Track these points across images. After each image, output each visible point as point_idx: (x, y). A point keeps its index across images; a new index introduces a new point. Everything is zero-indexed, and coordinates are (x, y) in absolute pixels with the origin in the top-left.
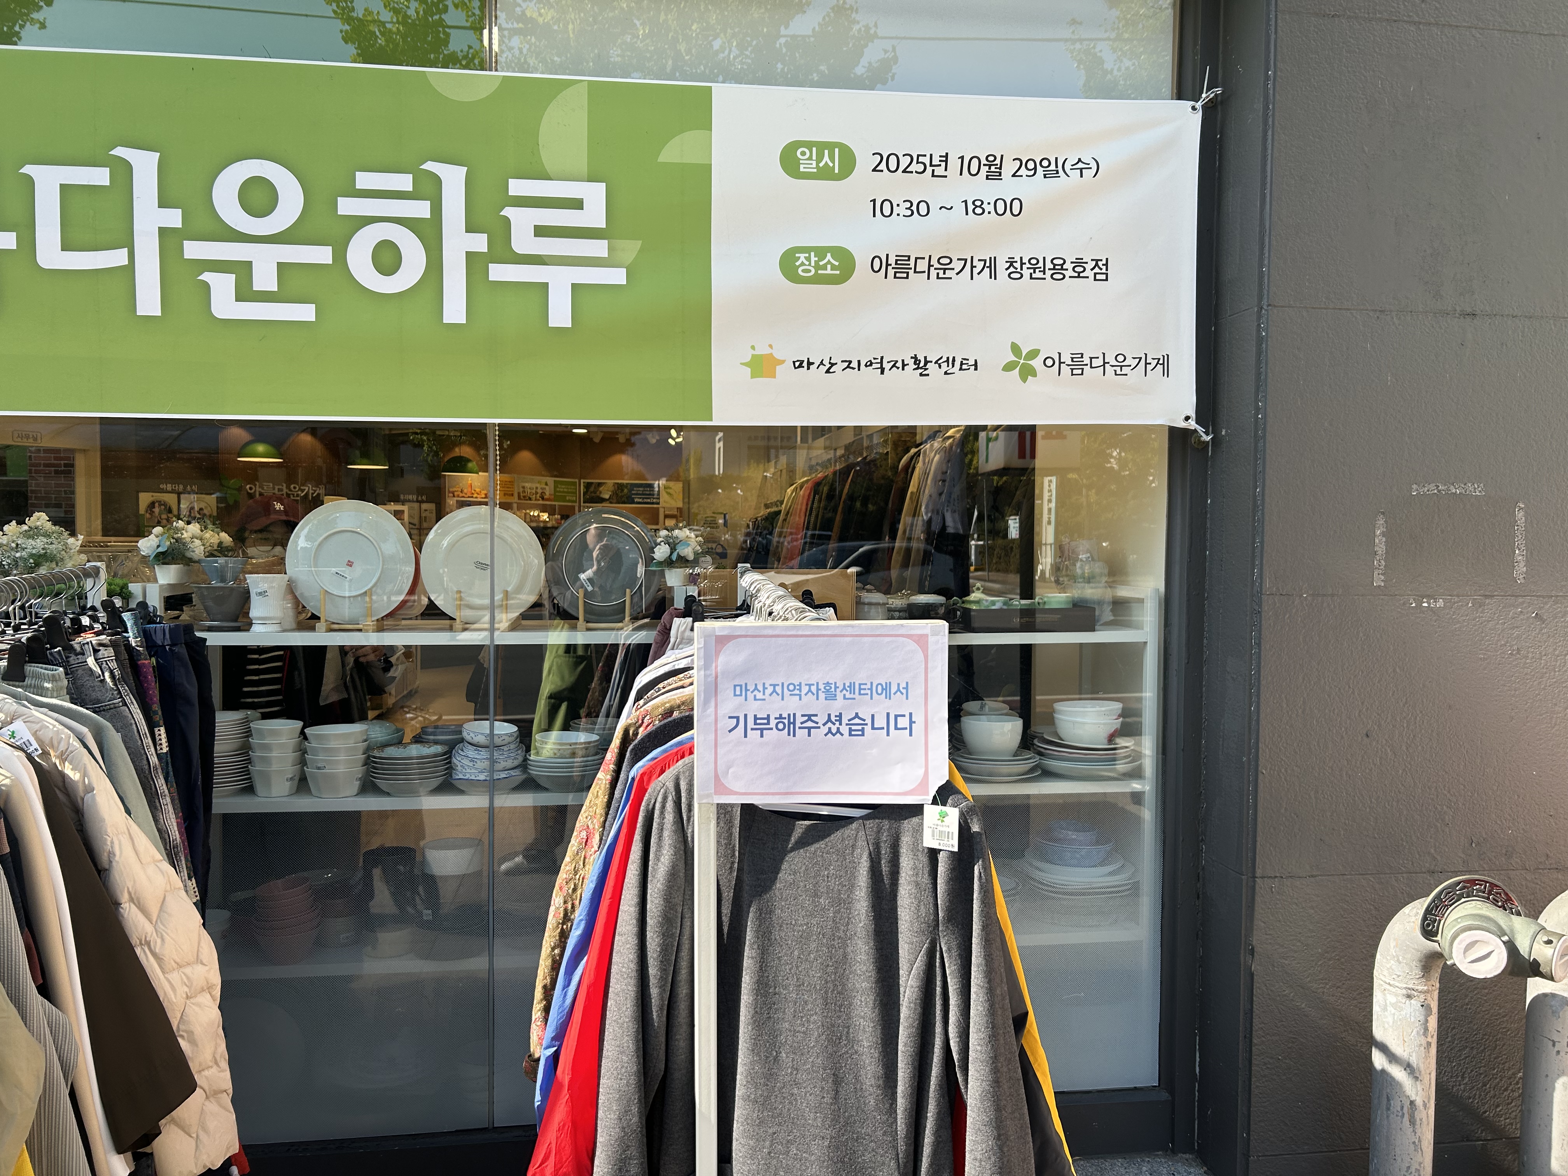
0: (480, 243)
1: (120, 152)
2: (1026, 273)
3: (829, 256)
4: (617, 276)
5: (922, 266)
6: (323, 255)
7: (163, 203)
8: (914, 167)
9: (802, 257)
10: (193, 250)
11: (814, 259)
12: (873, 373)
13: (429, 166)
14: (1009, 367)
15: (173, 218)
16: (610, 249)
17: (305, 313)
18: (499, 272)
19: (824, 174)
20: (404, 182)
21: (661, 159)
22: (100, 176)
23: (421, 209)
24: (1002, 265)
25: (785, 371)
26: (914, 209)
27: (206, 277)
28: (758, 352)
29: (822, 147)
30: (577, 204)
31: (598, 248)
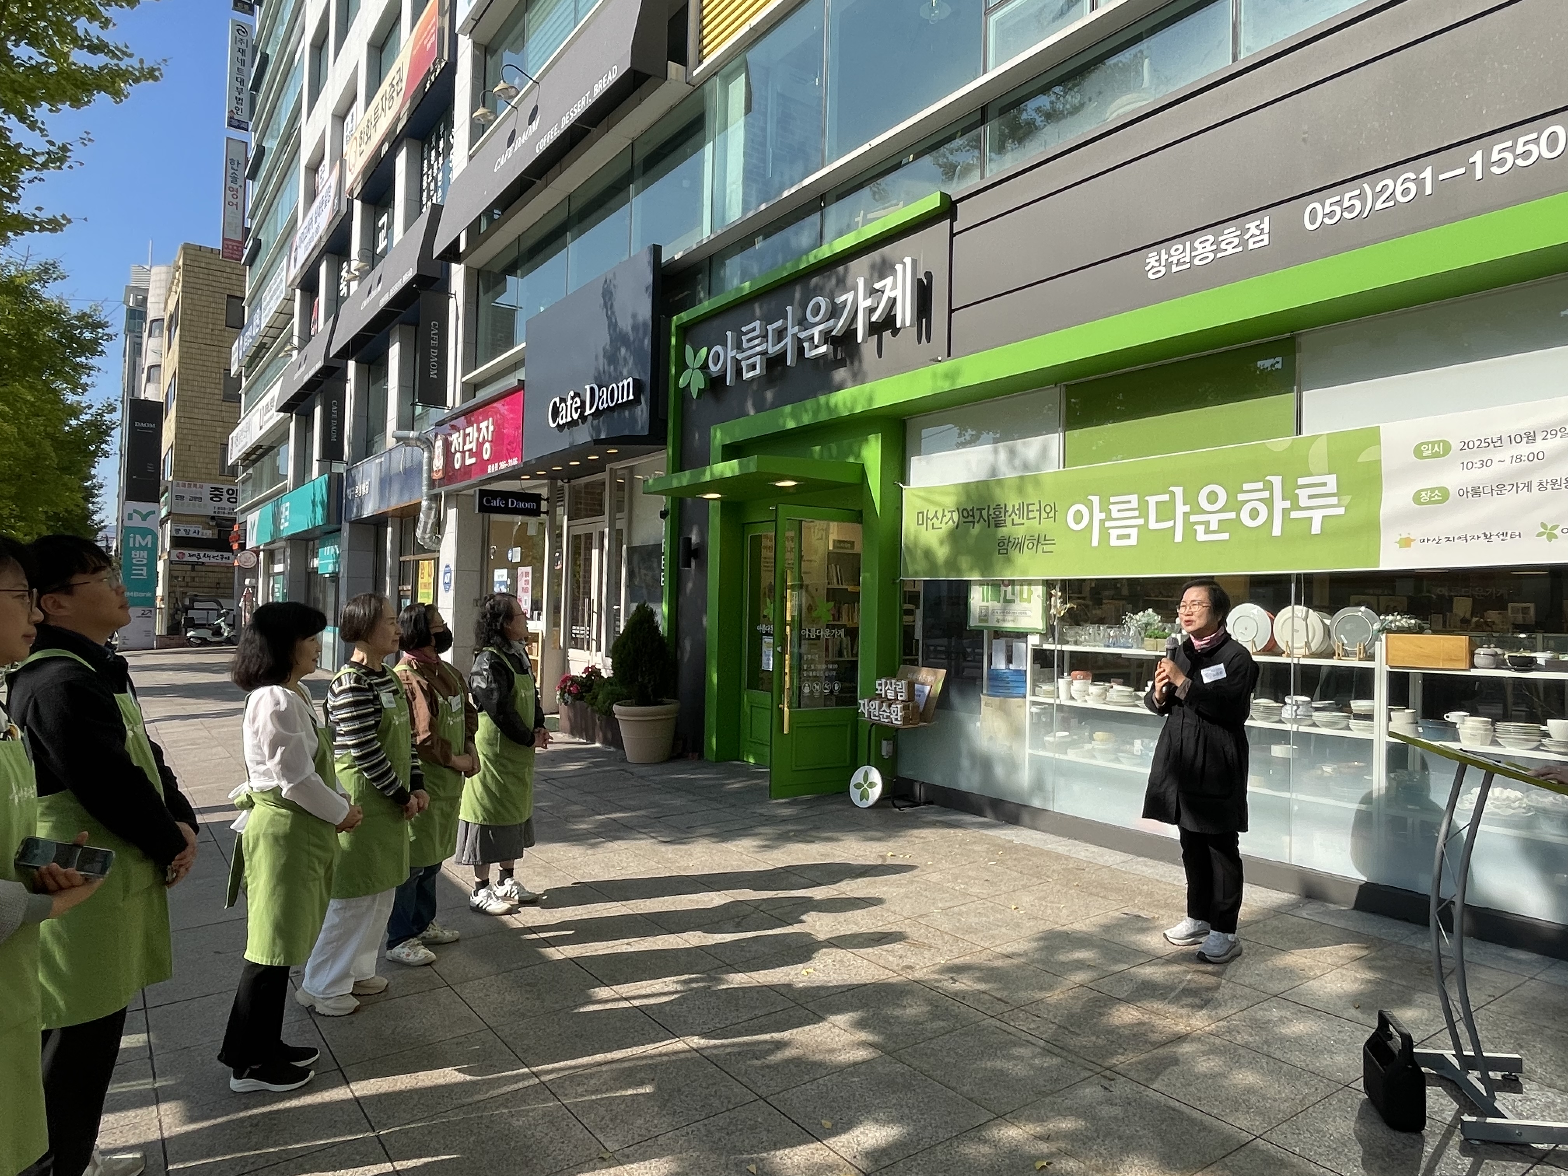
0: (1287, 504)
1: (1172, 489)
3: (1437, 492)
4: (1341, 511)
5: (1487, 490)
6: (1233, 515)
7: (1184, 504)
8: (1483, 445)
9: (1424, 493)
10: (1193, 518)
11: (1429, 494)
12: (1461, 542)
13: (1268, 478)
14: (1540, 535)
15: (1187, 509)
16: (1338, 500)
17: (1225, 536)
18: (1294, 515)
19: (1436, 455)
20: (1260, 485)
21: (1359, 460)
22: (1166, 497)
23: (1266, 495)
24: (1535, 485)
25: (1416, 544)
26: (1483, 464)
27: (1196, 527)
28: (1403, 536)
29: (1434, 443)
30: (1325, 484)
31: (1334, 500)
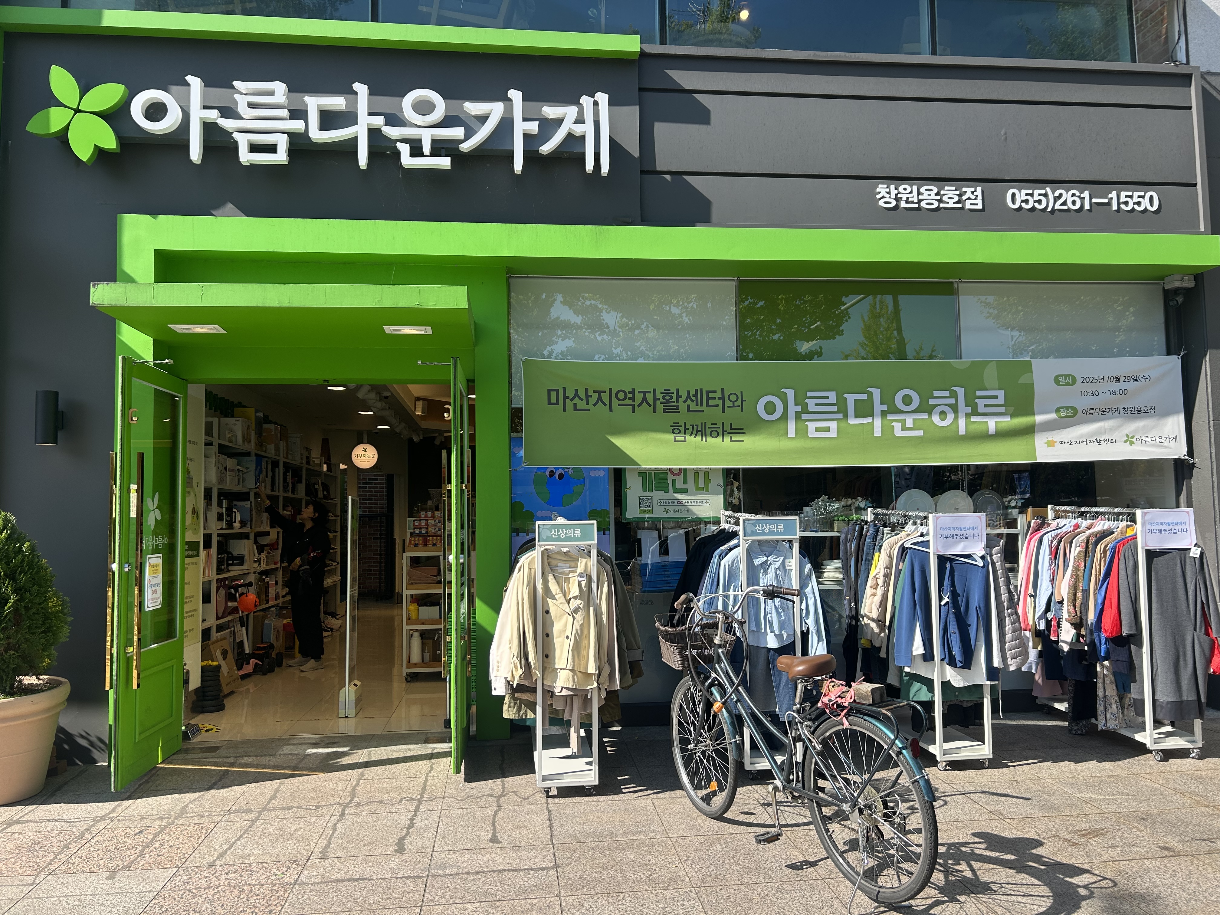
0: (969, 410)
1: (869, 389)
2: (1129, 412)
3: (1070, 409)
4: (1008, 418)
5: (1097, 411)
7: (881, 403)
8: (1094, 381)
9: (1062, 410)
10: (890, 416)
12: (1084, 444)
13: (954, 388)
14: (1126, 441)
15: (884, 407)
16: (1006, 410)
17: (921, 433)
18: (974, 418)
19: (1068, 384)
20: (947, 393)
21: (1019, 382)
22: (864, 397)
23: (952, 401)
24: (1121, 410)
25: (1057, 445)
26: (1094, 394)
27: (893, 424)
28: (1049, 439)
29: (1066, 376)
30: (996, 397)
31: (1002, 410)
